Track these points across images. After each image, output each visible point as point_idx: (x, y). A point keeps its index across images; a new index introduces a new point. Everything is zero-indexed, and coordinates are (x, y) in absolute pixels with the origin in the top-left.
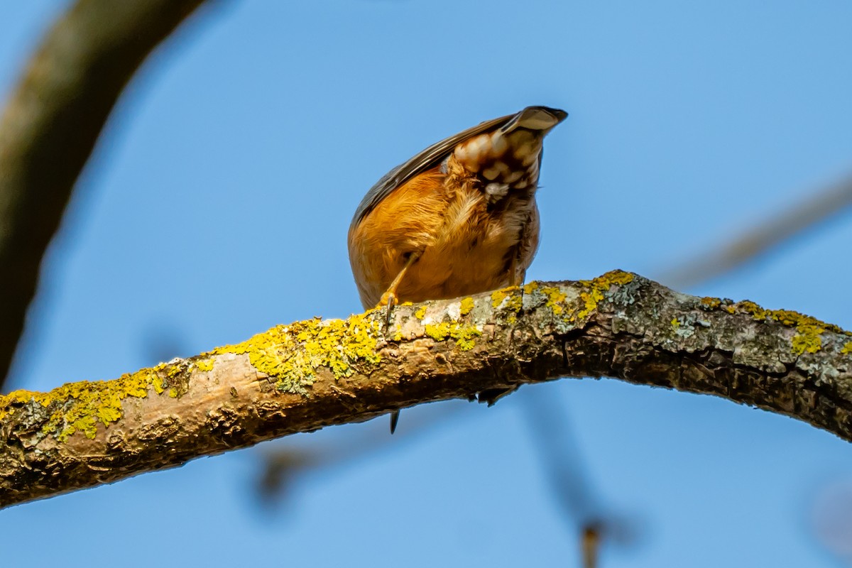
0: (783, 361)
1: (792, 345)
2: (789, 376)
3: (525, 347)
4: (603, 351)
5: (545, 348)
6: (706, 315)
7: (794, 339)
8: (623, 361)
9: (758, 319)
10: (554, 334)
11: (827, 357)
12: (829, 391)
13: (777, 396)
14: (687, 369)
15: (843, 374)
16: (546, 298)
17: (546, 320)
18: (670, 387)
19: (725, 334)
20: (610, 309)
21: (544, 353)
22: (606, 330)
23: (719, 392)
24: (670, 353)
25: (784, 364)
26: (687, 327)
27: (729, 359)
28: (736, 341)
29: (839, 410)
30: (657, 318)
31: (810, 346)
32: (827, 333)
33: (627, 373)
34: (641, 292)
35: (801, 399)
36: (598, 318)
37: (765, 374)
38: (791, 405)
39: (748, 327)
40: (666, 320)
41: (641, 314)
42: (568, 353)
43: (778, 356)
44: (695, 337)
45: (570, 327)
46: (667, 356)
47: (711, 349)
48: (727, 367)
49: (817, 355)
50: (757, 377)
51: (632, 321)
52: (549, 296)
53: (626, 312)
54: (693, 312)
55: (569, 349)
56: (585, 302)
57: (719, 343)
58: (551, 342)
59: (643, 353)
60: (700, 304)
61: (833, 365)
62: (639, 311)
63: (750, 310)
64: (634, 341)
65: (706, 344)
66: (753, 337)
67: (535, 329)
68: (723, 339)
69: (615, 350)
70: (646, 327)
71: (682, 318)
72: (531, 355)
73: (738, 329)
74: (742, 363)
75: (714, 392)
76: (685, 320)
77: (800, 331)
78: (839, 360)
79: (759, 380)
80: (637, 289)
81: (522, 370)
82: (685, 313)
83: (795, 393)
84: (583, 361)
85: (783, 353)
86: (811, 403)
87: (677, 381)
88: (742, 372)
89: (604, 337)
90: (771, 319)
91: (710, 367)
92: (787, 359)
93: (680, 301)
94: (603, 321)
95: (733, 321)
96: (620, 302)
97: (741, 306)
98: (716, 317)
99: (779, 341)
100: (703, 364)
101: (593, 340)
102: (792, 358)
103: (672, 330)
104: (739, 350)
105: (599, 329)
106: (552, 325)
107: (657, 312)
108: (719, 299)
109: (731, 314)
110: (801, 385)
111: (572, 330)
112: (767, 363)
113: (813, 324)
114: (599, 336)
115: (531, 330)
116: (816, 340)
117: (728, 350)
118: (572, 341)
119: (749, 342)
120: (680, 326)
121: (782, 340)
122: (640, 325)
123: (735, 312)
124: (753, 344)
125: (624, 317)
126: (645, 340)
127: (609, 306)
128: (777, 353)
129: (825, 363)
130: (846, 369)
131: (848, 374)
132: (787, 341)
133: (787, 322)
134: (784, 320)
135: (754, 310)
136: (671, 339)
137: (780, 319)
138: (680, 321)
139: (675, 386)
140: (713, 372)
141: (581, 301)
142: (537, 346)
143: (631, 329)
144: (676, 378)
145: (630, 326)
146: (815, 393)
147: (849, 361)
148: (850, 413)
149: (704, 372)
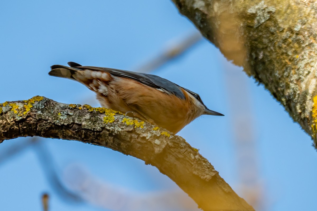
0: (100, 126)
1: (103, 120)
2: (103, 132)
3: (4, 126)
4: (33, 126)
5: (12, 126)
6: (71, 111)
7: (104, 118)
8: (41, 130)
9: (90, 111)
10: (15, 121)
11: (117, 124)
12: (117, 136)
13: (99, 140)
14: (65, 131)
15: (123, 130)
16: (11, 107)
17: (11, 116)
18: (59, 138)
19: (78, 118)
20: (35, 111)
21: (12, 128)
22: (34, 118)
23: (77, 139)
24: (58, 126)
25: (101, 127)
26: (64, 115)
27: (80, 127)
28: (83, 120)
29: (122, 143)
30: (53, 113)
31: (110, 120)
32: (116, 115)
33: (43, 134)
34: (46, 103)
35: (108, 140)
36: (31, 114)
37: (94, 131)
38: (104, 143)
39: (87, 114)
40: (56, 114)
41: (47, 112)
42: (20, 127)
43: (99, 125)
44: (67, 119)
45: (21, 118)
46: (57, 127)
47: (73, 123)
48: (79, 130)
49: (113, 123)
50: (91, 133)
51: (43, 115)
52: (12, 107)
53: (41, 112)
54: (66, 110)
55: (20, 126)
56: (26, 108)
57: (76, 121)
58: (14, 124)
59: (48, 126)
60: (69, 107)
61: (119, 127)
62: (46, 110)
63: (87, 108)
64: (44, 122)
65: (72, 121)
66: (89, 118)
67: (8, 119)
68: (78, 119)
69: (38, 126)
70: (49, 116)
71: (62, 113)
72: (6, 129)
73: (83, 115)
74: (85, 128)
75: (75, 139)
76: (63, 113)
77: (106, 115)
78: (121, 125)
79: (92, 134)
80: (45, 103)
81: (4, 135)
82: (63, 110)
83: (105, 138)
84: (26, 130)
85: (100, 123)
86: (112, 141)
87: (61, 136)
88: (85, 131)
89: (33, 121)
90: (95, 111)
91: (73, 130)
92: (102, 125)
93: (61, 106)
94: (33, 115)
95: (81, 113)
96: (39, 108)
97: (84, 107)
98: (75, 111)
99: (99, 119)
100: (71, 129)
101: (29, 122)
102: (104, 125)
103: (59, 117)
104: (84, 123)
105: (31, 118)
106: (14, 117)
107: (53, 111)
108: (75, 104)
109: (80, 110)
110: (107, 135)
111: (21, 119)
112: (94, 127)
113: (111, 112)
114: (32, 121)
115: (6, 120)
116: (112, 118)
117: (80, 123)
118: (22, 123)
119: (87, 120)
120: (61, 115)
121: (100, 119)
122: (47, 116)
123: (82, 109)
124: (89, 121)
125: (40, 113)
126: (49, 121)
127: (35, 109)
128: (98, 123)
129: (116, 126)
130: (124, 128)
131: (125, 130)
132: (102, 119)
134: (100, 111)
135: (89, 108)
136: (58, 121)
137: (99, 111)
138: (61, 114)
139: (61, 137)
140: (75, 132)
141: (24, 108)
142: (9, 126)
143: (43, 117)
144: (61, 135)
145: (43, 116)
146: (113, 137)
147: (125, 125)
148: (126, 144)
149: (71, 132)
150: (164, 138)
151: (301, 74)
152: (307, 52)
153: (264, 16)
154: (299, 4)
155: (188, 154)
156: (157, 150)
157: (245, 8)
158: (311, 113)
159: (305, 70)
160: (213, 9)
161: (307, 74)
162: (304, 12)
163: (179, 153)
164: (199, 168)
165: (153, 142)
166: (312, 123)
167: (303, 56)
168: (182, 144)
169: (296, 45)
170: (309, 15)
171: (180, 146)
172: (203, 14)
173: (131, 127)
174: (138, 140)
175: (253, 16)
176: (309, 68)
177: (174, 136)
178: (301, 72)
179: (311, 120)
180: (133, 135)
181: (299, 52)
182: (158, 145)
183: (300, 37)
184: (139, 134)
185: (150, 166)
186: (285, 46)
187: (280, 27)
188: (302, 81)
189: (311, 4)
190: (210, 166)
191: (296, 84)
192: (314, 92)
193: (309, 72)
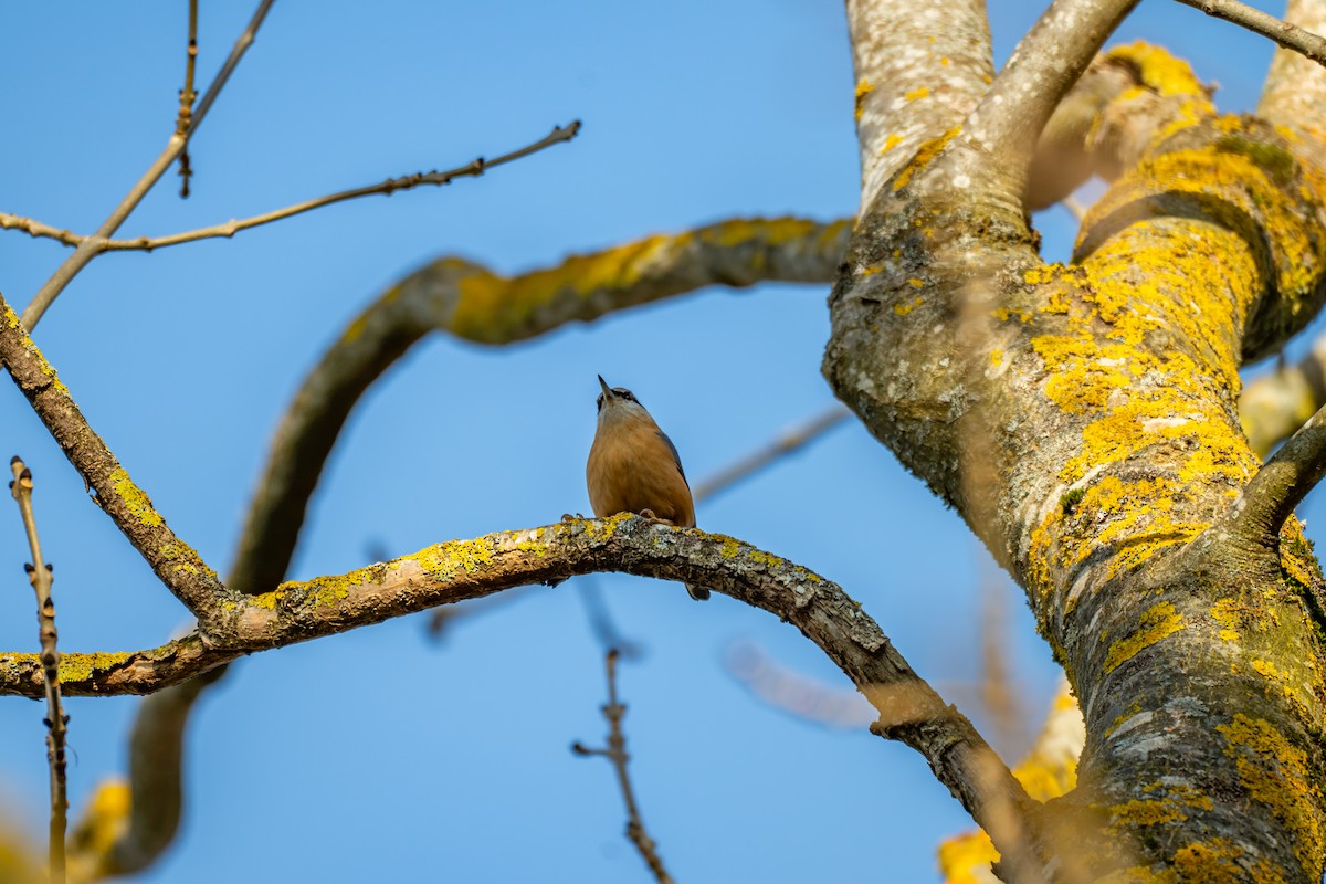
0: (717, 562)
1: (721, 553)
2: (720, 570)
3: (572, 556)
4: (616, 557)
5: (585, 555)
6: (674, 537)
7: (723, 550)
8: (628, 563)
9: (703, 539)
10: (589, 548)
11: (741, 560)
12: (742, 578)
14: (663, 567)
15: (750, 569)
16: (585, 527)
17: (584, 540)
18: (654, 577)
19: (684, 548)
20: (620, 534)
21: (584, 559)
22: (618, 545)
23: (681, 579)
24: (654, 558)
25: (717, 564)
26: (663, 543)
27: (686, 561)
28: (690, 551)
29: (747, 589)
30: (646, 539)
31: (731, 554)
32: (741, 547)
33: (630, 570)
34: (637, 524)
35: (727, 583)
36: (613, 539)
37: (706, 569)
38: (721, 587)
39: (697, 544)
40: (651, 540)
41: (638, 536)
42: (596, 558)
43: (714, 560)
44: (667, 549)
45: (598, 544)
46: (651, 560)
47: (677, 555)
48: (685, 566)
49: (735, 559)
50: (702, 571)
51: (632, 541)
53: (629, 536)
54: (666, 535)
55: (597, 556)
56: (606, 530)
57: (681, 552)
58: (587, 553)
59: (639, 558)
60: (670, 531)
61: (745, 564)
62: (636, 535)
63: (698, 534)
64: (633, 551)
65: (674, 553)
66: (700, 549)
67: (578, 545)
68: (683, 550)
69: (623, 557)
70: (640, 544)
71: (660, 539)
72: (576, 560)
73: (691, 545)
74: (694, 563)
75: (678, 580)
77: (726, 546)
78: (747, 561)
79: (703, 573)
80: (635, 523)
81: (571, 568)
82: (662, 535)
83: (723, 579)
84: (605, 563)
85: (716, 558)
86: (732, 585)
87: (658, 573)
88: (694, 568)
89: (617, 549)
90: (710, 539)
91: (676, 566)
92: (719, 561)
93: (659, 529)
94: (616, 540)
95: (688, 540)
96: (626, 530)
98: (679, 538)
99: (714, 551)
100: (672, 564)
101: (611, 551)
102: (722, 561)
103: (654, 545)
104: (692, 556)
105: (614, 545)
106: (588, 543)
107: (646, 535)
109: (688, 536)
110: (726, 576)
111: (599, 546)
112: (707, 563)
113: (733, 542)
114: (614, 548)
115: (576, 546)
116: (735, 550)
117: (686, 556)
118: (599, 552)
119: (698, 551)
120: (659, 543)
121: (716, 550)
122: (637, 543)
123: (690, 535)
124: (700, 553)
125: (628, 538)
126: (640, 551)
128: (713, 558)
129: (740, 563)
130: (751, 566)
131: (752, 569)
132: (719, 551)
133: (718, 541)
134: (717, 539)
135: (701, 534)
136: (654, 551)
137: (715, 539)
140: (677, 569)
141: (604, 529)
142: (579, 555)
143: (632, 545)
145: (631, 543)
146: (734, 579)
147: (753, 562)
148: (754, 591)
149: (672, 568)
150: (811, 584)
151: (1014, 497)
152: (1026, 464)
153: (961, 407)
154: (1016, 391)
155: (846, 609)
156: (799, 602)
157: (935, 393)
158: (1027, 555)
159: (1021, 491)
160: (886, 392)
161: (1024, 497)
162: (1023, 404)
163: (833, 607)
164: (861, 631)
165: (793, 590)
166: (1028, 571)
167: (1018, 470)
168: (837, 594)
169: (1009, 453)
170: (1030, 408)
171: (835, 597)
172: (871, 399)
173: (762, 566)
174: (771, 585)
175: (946, 406)
176: (1027, 488)
177: (826, 582)
178: (1015, 494)
179: (1027, 565)
180: (765, 578)
181: (1012, 463)
182: (802, 595)
183: (1016, 440)
184: (774, 576)
185: (787, 624)
186: (992, 453)
187: (986, 424)
188: (1016, 507)
189: (1034, 392)
190: (877, 629)
191: (1007, 511)
192: (1033, 524)
193: (1027, 494)
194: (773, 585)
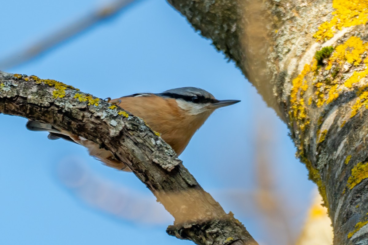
0: (49, 101)
1: (52, 94)
2: (51, 108)
6: (15, 82)
7: (54, 92)
9: (38, 83)
11: (68, 99)
12: (68, 114)
13: (46, 116)
14: (7, 105)
15: (74, 107)
19: (24, 90)
23: (21, 115)
25: (49, 103)
26: (7, 87)
27: (25, 100)
28: (29, 93)
29: (73, 122)
31: (60, 95)
32: (68, 89)
35: (57, 118)
37: (41, 107)
38: (52, 120)
39: (34, 87)
43: (47, 99)
44: (11, 91)
48: (24, 104)
49: (63, 99)
50: (37, 108)
54: (10, 80)
57: (21, 94)
60: (13, 77)
61: (71, 103)
63: (34, 79)
65: (16, 94)
66: (36, 91)
68: (23, 92)
73: (29, 88)
74: (31, 102)
75: (19, 115)
76: (7, 84)
77: (56, 89)
78: (73, 101)
79: (39, 109)
82: (7, 81)
83: (54, 115)
85: (49, 98)
86: (61, 119)
87: (3, 110)
88: (31, 106)
90: (44, 83)
91: (17, 104)
92: (51, 100)
93: (4, 76)
95: (27, 84)
97: (31, 78)
98: (20, 82)
100: (14, 103)
102: (53, 100)
103: (1, 88)
104: (30, 97)
108: (21, 75)
109: (26, 81)
110: (56, 112)
112: (42, 102)
113: (62, 86)
116: (63, 92)
117: (25, 97)
119: (34, 93)
120: (5, 86)
121: (48, 92)
123: (28, 80)
124: (36, 94)
129: (67, 102)
130: (76, 105)
131: (77, 107)
132: (50, 93)
133: (50, 85)
135: (36, 79)
137: (48, 83)
138: (4, 84)
139: (2, 112)
140: (19, 106)
146: (62, 115)
147: (77, 101)
148: (78, 124)
149: (15, 106)
150: (122, 119)
151: (279, 52)
152: (288, 27)
155: (149, 138)
156: (113, 133)
158: (289, 97)
159: (284, 47)
161: (287, 53)
163: (139, 136)
164: (161, 155)
165: (108, 123)
166: (290, 110)
167: (282, 31)
168: (142, 127)
169: (276, 18)
171: (140, 128)
173: (84, 104)
174: (91, 119)
176: (289, 46)
177: (134, 117)
178: (280, 50)
179: (289, 105)
180: (86, 114)
181: (278, 26)
182: (114, 127)
183: (281, 9)
184: (93, 112)
186: (263, 18)
188: (281, 60)
190: (173, 154)
191: (273, 63)
192: (294, 73)
193: (289, 50)
194: (93, 119)
